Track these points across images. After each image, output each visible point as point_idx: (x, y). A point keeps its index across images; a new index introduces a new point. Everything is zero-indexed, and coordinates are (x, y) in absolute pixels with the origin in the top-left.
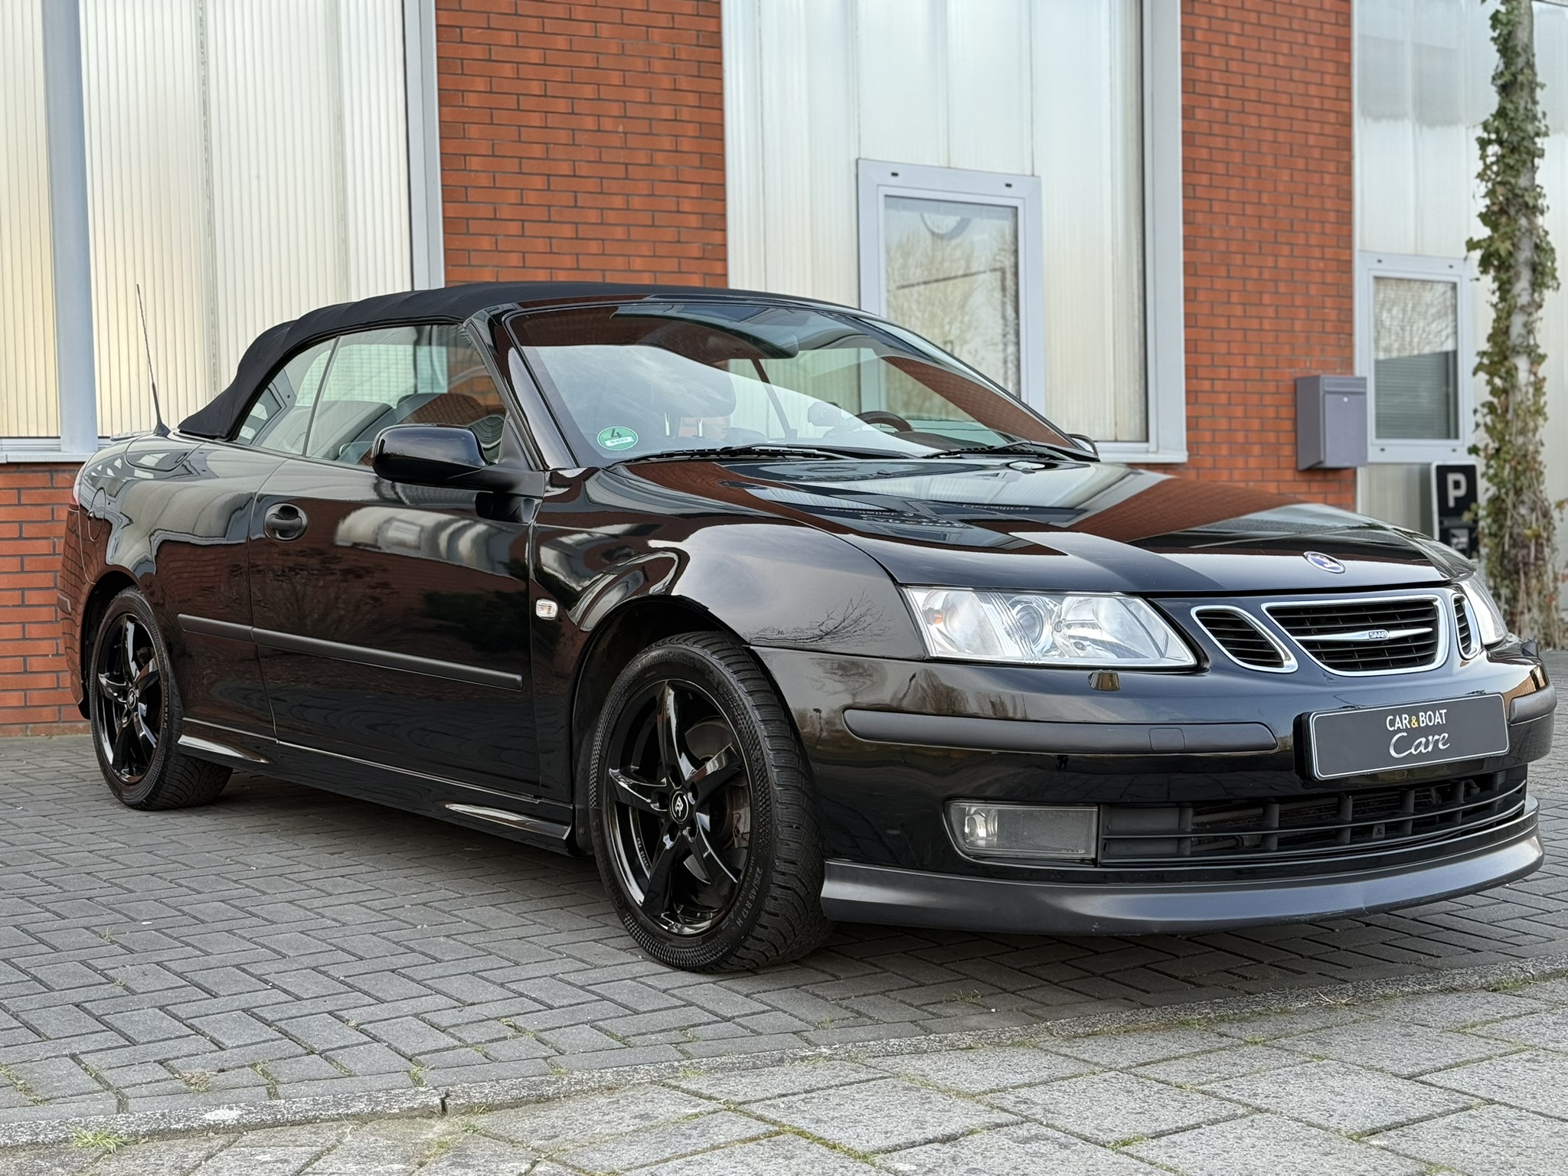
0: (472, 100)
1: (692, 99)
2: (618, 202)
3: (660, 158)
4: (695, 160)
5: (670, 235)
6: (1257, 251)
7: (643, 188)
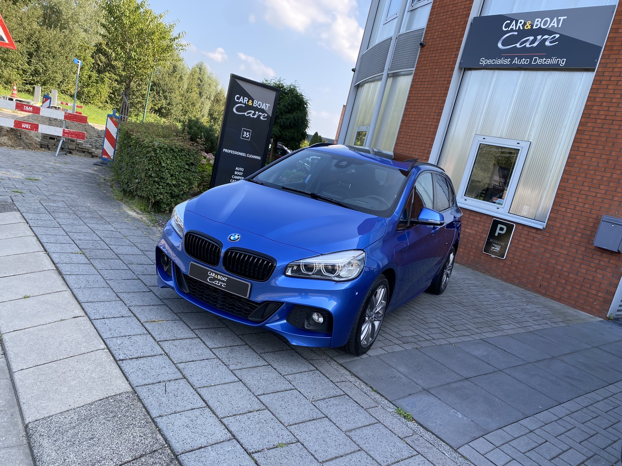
0: (405, 122)
1: (435, 120)
2: (418, 141)
3: (427, 133)
4: (432, 133)
5: (423, 148)
6: (603, 171)
7: (422, 138)
